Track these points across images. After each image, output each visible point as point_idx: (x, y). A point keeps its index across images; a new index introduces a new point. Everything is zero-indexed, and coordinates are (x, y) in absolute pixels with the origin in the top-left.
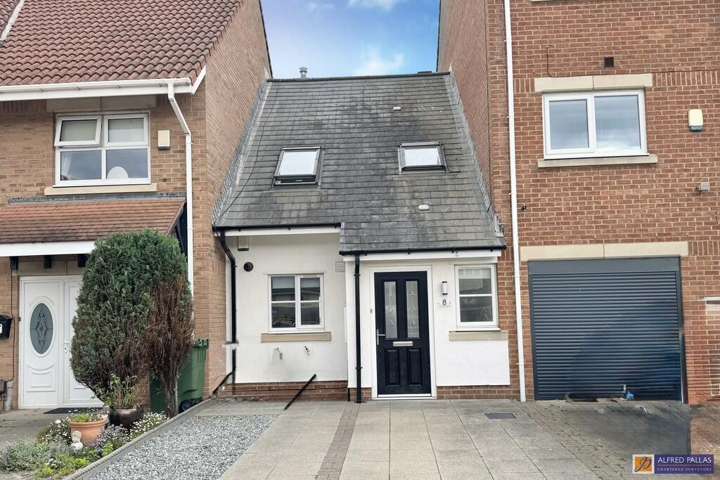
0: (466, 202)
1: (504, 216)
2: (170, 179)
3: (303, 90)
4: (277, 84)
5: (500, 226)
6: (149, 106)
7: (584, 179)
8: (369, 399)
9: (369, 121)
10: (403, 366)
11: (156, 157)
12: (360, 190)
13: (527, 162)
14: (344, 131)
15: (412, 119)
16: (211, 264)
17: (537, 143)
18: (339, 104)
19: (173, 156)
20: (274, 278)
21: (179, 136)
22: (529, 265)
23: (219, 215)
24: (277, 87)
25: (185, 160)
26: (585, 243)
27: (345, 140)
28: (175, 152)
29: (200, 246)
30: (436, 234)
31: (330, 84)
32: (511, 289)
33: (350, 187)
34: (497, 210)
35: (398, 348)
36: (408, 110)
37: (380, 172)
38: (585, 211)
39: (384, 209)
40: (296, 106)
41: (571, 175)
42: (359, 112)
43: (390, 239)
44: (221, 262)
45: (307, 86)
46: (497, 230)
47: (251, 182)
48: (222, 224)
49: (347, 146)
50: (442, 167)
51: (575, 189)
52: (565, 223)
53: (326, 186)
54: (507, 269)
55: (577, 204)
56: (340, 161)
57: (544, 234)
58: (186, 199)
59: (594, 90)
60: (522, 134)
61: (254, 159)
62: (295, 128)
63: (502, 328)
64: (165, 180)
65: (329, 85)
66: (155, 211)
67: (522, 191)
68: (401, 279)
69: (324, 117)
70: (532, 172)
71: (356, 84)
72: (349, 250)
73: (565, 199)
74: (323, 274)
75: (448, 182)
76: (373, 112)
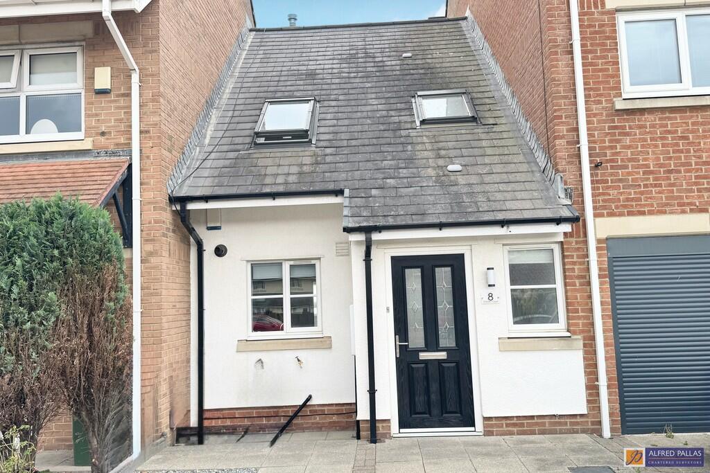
0: (510, 161)
1: (570, 177)
2: (110, 133)
3: (292, 39)
4: (261, 33)
5: (566, 190)
6: (84, 36)
7: (678, 125)
8: (388, 435)
9: (374, 69)
10: (434, 387)
11: (92, 103)
12: (367, 148)
13: (600, 102)
14: (343, 81)
15: (426, 66)
16: (166, 247)
17: (612, 76)
18: (335, 53)
19: (115, 101)
20: (255, 266)
21: (122, 75)
22: (607, 243)
23: (180, 181)
24: (260, 37)
25: (130, 107)
26: (683, 212)
27: (345, 91)
28: (118, 96)
29: (150, 223)
30: (476, 203)
31: (324, 32)
32: (584, 277)
33: (353, 144)
34: (560, 167)
35: (426, 362)
36: (420, 57)
37: (392, 126)
38: (682, 169)
39: (401, 170)
40: (284, 55)
41: (660, 119)
42: (361, 60)
43: (413, 209)
44: (182, 245)
45: (297, 35)
46: (562, 195)
47: (224, 141)
48: (183, 193)
49: (347, 97)
50: (473, 119)
51: (666, 138)
52: (656, 186)
53: (322, 144)
54: (578, 249)
55: (670, 158)
56: (340, 114)
57: (627, 200)
58: (131, 159)
59: (685, 6)
60: (591, 64)
61: (230, 114)
62: (282, 78)
63: (574, 333)
64: (103, 134)
65: (324, 34)
66: (85, 174)
67: (595, 142)
68: (428, 265)
69: (319, 67)
70: (607, 115)
71: (356, 32)
72: (357, 225)
73: (654, 153)
74: (319, 259)
75: (483, 136)
76: (377, 60)
